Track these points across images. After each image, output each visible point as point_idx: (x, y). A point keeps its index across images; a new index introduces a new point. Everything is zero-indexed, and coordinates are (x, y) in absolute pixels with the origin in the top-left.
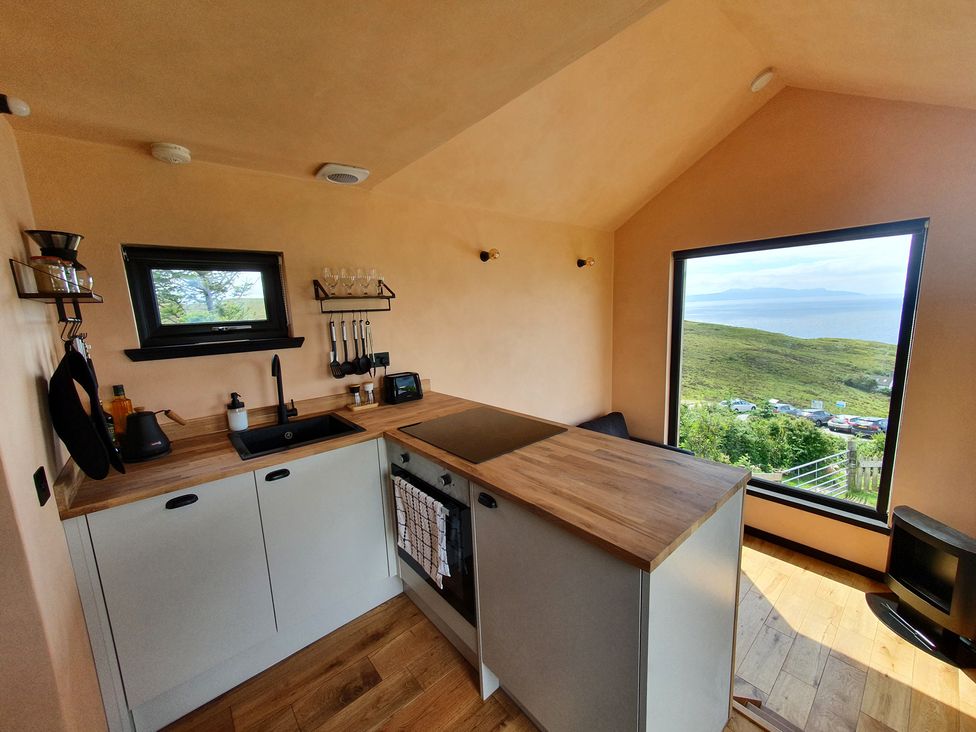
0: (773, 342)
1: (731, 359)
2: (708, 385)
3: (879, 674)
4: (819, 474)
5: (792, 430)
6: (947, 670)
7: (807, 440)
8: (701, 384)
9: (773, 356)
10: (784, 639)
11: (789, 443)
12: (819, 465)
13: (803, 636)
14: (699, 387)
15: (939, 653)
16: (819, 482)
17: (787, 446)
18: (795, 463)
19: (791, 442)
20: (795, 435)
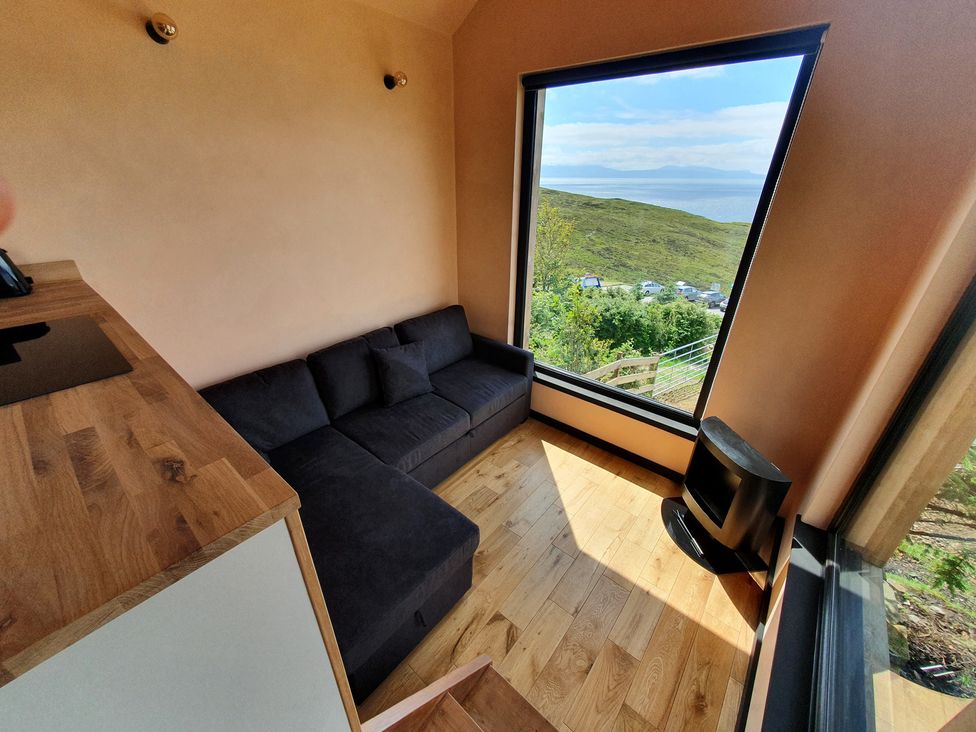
0: (693, 225)
1: (654, 241)
2: (629, 267)
3: (642, 590)
4: (693, 354)
5: (681, 314)
6: (705, 578)
7: (692, 323)
8: (624, 265)
9: (692, 239)
10: (567, 560)
11: (677, 326)
12: (695, 346)
13: (585, 554)
14: (622, 268)
15: (705, 560)
16: (693, 361)
17: (674, 329)
18: (678, 343)
19: (679, 324)
20: (683, 318)
